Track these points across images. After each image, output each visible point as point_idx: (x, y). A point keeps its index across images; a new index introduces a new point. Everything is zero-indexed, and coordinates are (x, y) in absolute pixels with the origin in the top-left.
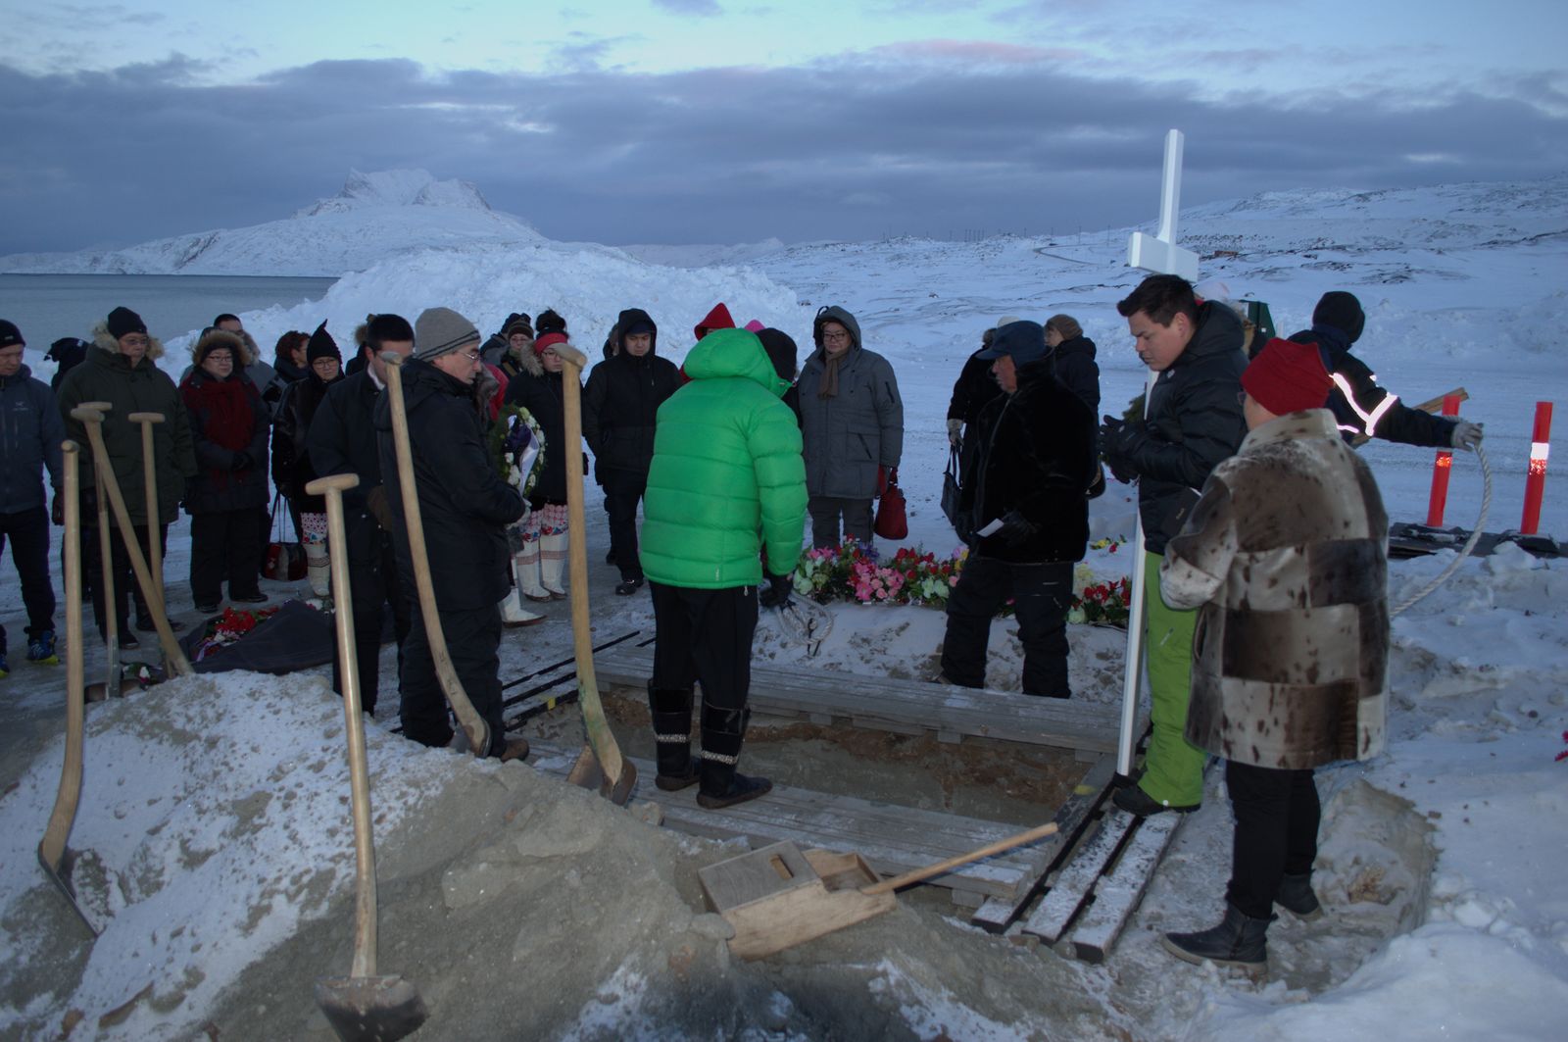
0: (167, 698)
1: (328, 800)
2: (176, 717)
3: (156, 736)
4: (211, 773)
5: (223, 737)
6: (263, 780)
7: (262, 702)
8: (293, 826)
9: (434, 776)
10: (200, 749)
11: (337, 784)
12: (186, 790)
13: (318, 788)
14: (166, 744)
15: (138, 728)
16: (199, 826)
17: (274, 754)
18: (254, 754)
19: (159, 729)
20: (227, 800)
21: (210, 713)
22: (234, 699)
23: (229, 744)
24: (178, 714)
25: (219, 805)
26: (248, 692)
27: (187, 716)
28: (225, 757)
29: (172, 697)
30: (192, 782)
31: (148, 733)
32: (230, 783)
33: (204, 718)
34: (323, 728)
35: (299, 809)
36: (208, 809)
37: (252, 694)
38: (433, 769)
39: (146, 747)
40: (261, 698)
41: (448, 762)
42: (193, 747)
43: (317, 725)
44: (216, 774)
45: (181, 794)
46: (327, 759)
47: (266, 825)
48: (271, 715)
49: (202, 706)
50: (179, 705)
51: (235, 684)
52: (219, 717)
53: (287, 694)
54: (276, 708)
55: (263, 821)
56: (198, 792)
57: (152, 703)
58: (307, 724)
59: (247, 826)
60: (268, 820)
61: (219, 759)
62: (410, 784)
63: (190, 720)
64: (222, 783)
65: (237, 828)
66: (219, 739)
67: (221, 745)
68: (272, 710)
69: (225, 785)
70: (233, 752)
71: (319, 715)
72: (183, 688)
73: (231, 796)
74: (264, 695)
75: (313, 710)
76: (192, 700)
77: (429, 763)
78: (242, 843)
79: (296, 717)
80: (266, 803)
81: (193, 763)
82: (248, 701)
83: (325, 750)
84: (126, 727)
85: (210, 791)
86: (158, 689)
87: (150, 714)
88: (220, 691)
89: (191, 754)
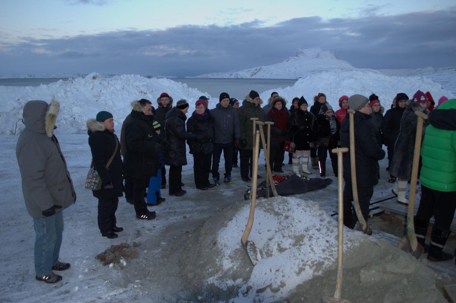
0: (273, 202)
1: (322, 240)
2: (275, 208)
3: (270, 212)
4: (287, 226)
5: (291, 216)
6: (302, 231)
7: (301, 208)
8: (312, 246)
9: (357, 239)
10: (283, 218)
11: (325, 236)
12: (279, 229)
13: (319, 236)
14: (272, 215)
15: (264, 209)
16: (283, 240)
17: (305, 224)
18: (300, 223)
19: (270, 210)
20: (291, 235)
21: (286, 208)
22: (293, 206)
23: (292, 218)
24: (276, 207)
25: (289, 236)
26: (297, 204)
27: (279, 208)
28: (291, 222)
29: (274, 202)
30: (281, 227)
31: (267, 211)
32: (293, 230)
33: (284, 210)
34: (320, 218)
35: (314, 241)
36: (286, 236)
37: (298, 205)
38: (357, 237)
39: (266, 215)
40: (301, 206)
41: (362, 236)
42: (281, 217)
43: (318, 217)
44: (288, 227)
45: (277, 230)
46: (322, 228)
47: (304, 245)
48: (304, 211)
49: (283, 206)
50: (276, 204)
51: (293, 201)
52: (289, 210)
53: (308, 206)
54: (305, 210)
55: (303, 243)
56: (283, 231)
57: (269, 203)
58: (314, 216)
59: (298, 244)
60: (305, 243)
61: (289, 223)
62: (349, 240)
63: (279, 209)
64: (290, 229)
65: (295, 244)
66: (289, 216)
67: (290, 218)
68: (304, 210)
69: (291, 230)
70: (294, 221)
71: (318, 214)
72: (278, 200)
73: (293, 234)
74: (301, 205)
75: (316, 212)
76: (280, 204)
77: (355, 235)
78: (296, 248)
79: (311, 214)
80: (304, 238)
81: (280, 222)
82: (297, 206)
83: (320, 225)
84: (261, 208)
85: (286, 231)
86: (270, 199)
87: (268, 206)
88: (289, 203)
89: (280, 219)
